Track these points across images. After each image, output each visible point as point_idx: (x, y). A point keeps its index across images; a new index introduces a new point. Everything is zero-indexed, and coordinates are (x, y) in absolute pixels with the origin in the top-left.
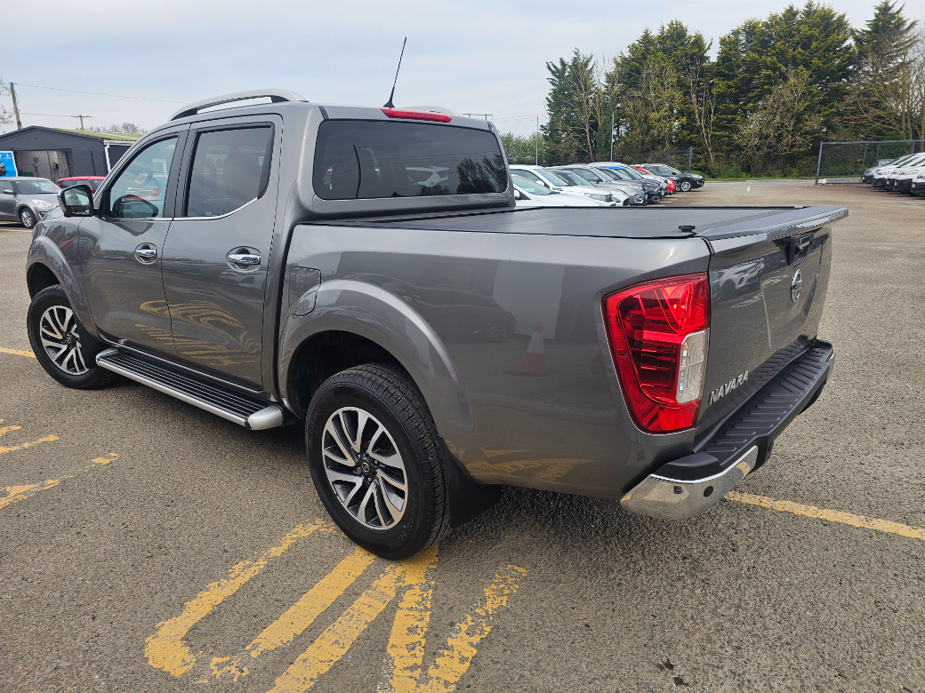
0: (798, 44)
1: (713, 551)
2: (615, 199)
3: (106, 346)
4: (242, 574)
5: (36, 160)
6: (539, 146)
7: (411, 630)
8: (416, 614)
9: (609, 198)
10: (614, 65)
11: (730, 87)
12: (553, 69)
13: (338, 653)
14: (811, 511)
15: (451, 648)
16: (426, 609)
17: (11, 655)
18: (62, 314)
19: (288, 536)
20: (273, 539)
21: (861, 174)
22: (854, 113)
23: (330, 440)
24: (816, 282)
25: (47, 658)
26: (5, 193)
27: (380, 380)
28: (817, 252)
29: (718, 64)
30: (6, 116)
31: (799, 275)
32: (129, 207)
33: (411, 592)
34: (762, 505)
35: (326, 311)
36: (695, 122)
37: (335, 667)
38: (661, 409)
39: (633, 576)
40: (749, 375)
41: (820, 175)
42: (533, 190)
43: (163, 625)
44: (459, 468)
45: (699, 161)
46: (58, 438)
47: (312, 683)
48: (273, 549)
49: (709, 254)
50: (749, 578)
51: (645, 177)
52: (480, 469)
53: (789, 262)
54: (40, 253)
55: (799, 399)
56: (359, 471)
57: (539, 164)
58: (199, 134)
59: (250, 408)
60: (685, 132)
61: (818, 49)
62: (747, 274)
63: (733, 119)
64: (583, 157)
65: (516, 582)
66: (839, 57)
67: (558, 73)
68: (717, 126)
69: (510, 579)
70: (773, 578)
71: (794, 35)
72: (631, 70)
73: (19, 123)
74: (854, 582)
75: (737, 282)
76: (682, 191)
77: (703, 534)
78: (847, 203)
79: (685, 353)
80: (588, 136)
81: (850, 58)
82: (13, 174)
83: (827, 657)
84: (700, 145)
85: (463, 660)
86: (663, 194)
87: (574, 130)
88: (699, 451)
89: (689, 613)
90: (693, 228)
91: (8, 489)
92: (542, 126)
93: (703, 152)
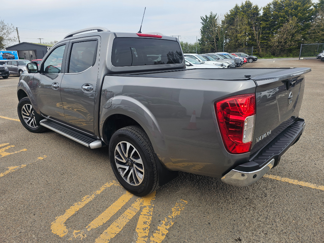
0: (293, 8)
1: (257, 196)
2: (224, 65)
3: (43, 118)
4: (86, 200)
5: (25, 54)
6: (198, 47)
7: (145, 223)
8: (147, 217)
9: (222, 65)
10: (224, 18)
11: (267, 24)
12: (203, 19)
13: (118, 230)
14: (296, 182)
15: (159, 230)
16: (151, 215)
17: (5, 227)
18: (29, 107)
19: (103, 187)
20: (98, 188)
21: (316, 55)
22: (314, 33)
23: (117, 153)
24: (298, 96)
25: (18, 229)
26: (14, 65)
27: (134, 132)
28: (299, 85)
29: (262, 16)
30: (15, 39)
31: (291, 94)
32: (50, 70)
33: (145, 208)
34: (277, 179)
35: (117, 106)
36: (254, 37)
37: (117, 235)
38: (237, 145)
39: (227, 205)
40: (271, 132)
41: (301, 56)
42: (194, 62)
43: (58, 218)
44: (162, 165)
45: (256, 51)
46: (27, 150)
47: (108, 241)
48: (98, 191)
49: (255, 86)
50: (271, 207)
51: (236, 57)
52: (170, 165)
53: (287, 89)
54: (22, 86)
55: (291, 141)
56: (127, 164)
57: (197, 53)
58: (73, 44)
59: (90, 141)
60: (251, 41)
61: (300, 10)
62: (272, 93)
63: (268, 36)
64: (213, 51)
65: (184, 206)
66: (308, 13)
67: (205, 20)
68: (263, 39)
69: (182, 205)
70: (280, 207)
71: (292, 5)
72: (230, 19)
73: (19, 41)
74: (311, 210)
75: (268, 96)
76: (249, 62)
77: (254, 189)
78: (311, 66)
79: (246, 124)
80: (215, 43)
81: (312, 13)
82: (17, 58)
83: (301, 239)
84: (256, 46)
85: (163, 235)
86: (242, 63)
87: (210, 41)
88: (251, 161)
89: (248, 220)
90: (250, 76)
91: (9, 167)
92: (198, 39)
93: (257, 48)
